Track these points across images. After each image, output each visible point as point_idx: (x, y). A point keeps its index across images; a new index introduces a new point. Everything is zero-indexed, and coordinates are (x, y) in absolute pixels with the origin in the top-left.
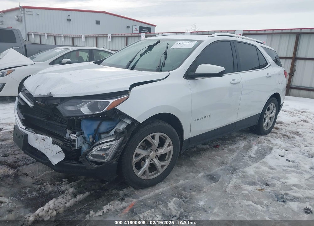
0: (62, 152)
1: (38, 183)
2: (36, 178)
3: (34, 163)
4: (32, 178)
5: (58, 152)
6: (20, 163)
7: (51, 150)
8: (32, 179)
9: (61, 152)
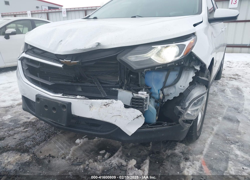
0: (142, 116)
1: (78, 164)
2: (67, 157)
3: (44, 141)
4: (62, 158)
5: (136, 117)
6: (26, 144)
7: (124, 117)
8: (63, 160)
9: (140, 116)
